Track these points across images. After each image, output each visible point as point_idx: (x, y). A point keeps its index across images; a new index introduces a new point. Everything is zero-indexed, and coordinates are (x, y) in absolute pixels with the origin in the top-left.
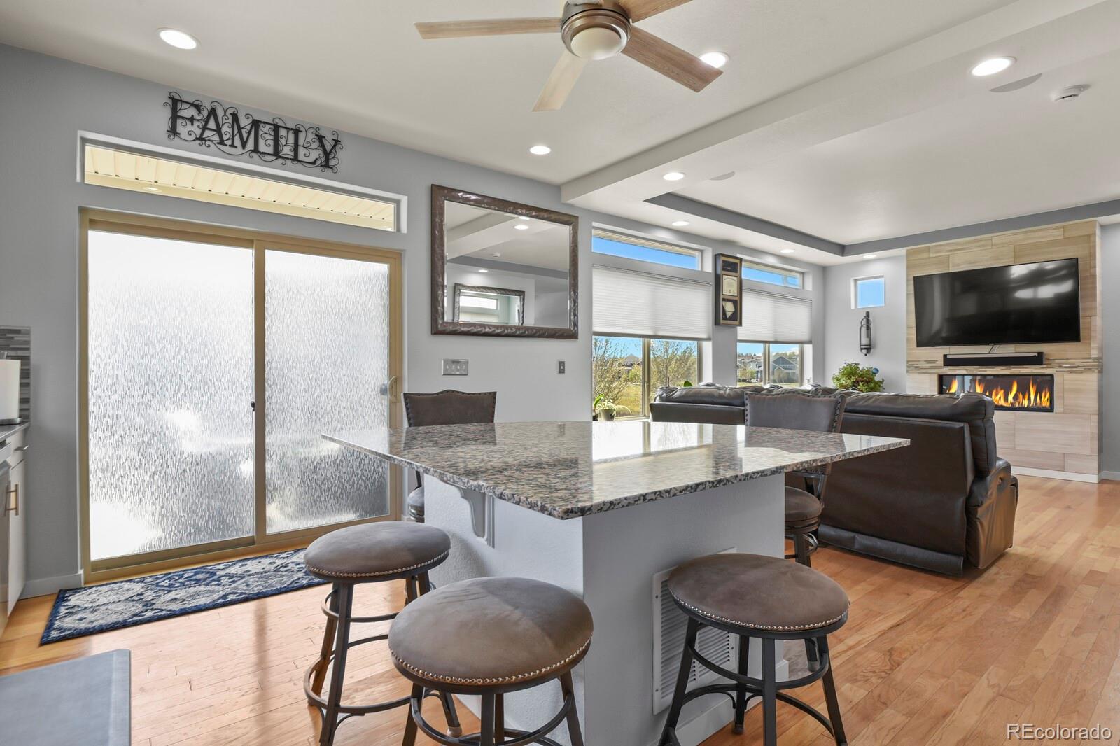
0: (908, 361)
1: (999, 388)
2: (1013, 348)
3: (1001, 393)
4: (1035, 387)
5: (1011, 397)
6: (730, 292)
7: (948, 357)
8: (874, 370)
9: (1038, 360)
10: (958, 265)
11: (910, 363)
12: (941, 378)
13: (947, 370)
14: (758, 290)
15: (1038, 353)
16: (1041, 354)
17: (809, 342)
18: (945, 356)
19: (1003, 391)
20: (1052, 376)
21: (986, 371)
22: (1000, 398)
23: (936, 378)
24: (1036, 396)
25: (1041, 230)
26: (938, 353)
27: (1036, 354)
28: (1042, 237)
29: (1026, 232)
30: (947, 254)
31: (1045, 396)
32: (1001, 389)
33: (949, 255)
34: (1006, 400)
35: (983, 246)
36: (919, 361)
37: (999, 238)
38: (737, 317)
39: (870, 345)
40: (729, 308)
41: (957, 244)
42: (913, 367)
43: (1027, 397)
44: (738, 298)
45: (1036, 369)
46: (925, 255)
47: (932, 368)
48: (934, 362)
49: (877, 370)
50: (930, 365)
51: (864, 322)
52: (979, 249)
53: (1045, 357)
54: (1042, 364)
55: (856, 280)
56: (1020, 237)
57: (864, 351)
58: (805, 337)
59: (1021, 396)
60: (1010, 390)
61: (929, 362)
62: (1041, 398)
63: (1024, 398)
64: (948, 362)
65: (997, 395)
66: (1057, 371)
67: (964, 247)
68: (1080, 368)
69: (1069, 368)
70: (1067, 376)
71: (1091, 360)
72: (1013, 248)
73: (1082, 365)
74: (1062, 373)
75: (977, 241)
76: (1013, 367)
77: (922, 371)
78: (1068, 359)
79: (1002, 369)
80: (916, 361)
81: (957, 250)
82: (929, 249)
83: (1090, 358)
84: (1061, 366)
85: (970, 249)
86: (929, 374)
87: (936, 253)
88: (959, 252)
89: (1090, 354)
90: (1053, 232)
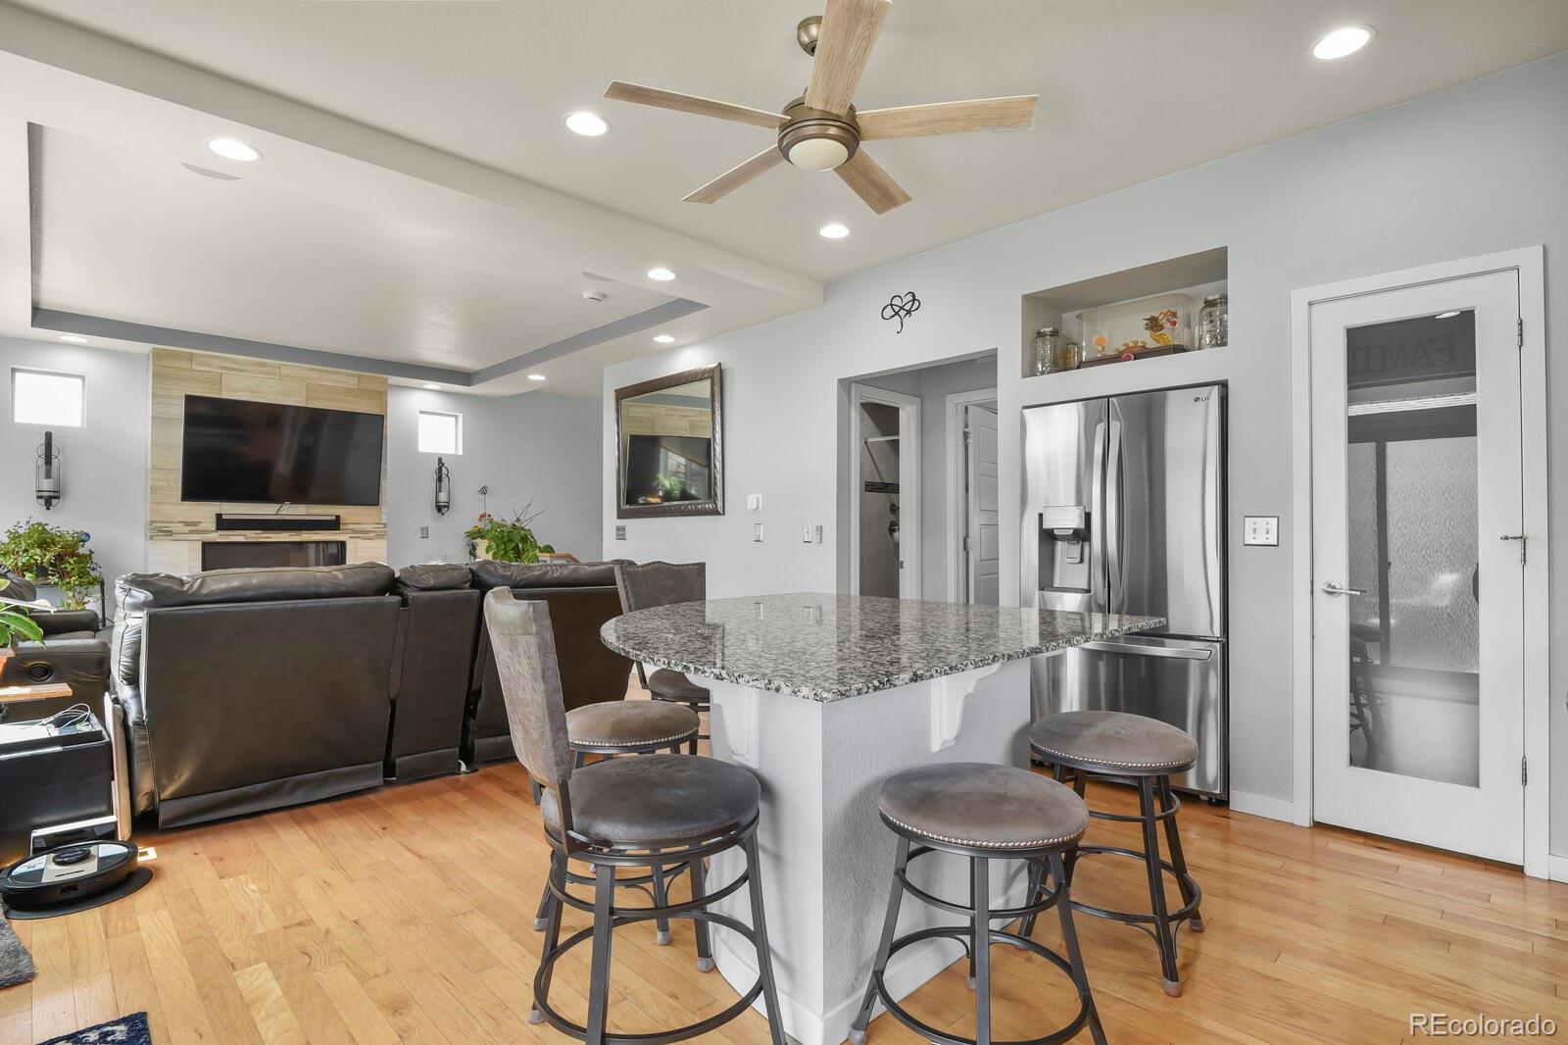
0: (152, 522)
2: (305, 510)
7: (224, 517)
8: (82, 536)
9: (334, 524)
10: (235, 390)
11: (154, 525)
12: (209, 547)
13: (221, 536)
15: (336, 516)
16: (338, 518)
18: (219, 516)
20: (343, 544)
21: (270, 538)
23: (198, 548)
25: (340, 373)
26: (205, 511)
27: (334, 518)
28: (338, 382)
29: (321, 371)
30: (222, 371)
33: (221, 373)
35: (268, 373)
36: (172, 522)
37: (290, 368)
39: (61, 490)
41: (234, 361)
42: (160, 531)
45: (328, 535)
46: (184, 364)
47: (192, 532)
48: (195, 524)
49: (87, 535)
50: (189, 528)
51: (43, 450)
52: (264, 376)
53: (341, 521)
54: (339, 530)
55: (15, 371)
56: (315, 374)
57: (43, 502)
61: (187, 524)
66: (351, 537)
67: (244, 368)
68: (371, 535)
69: (362, 534)
70: (360, 543)
71: (381, 526)
72: (304, 385)
73: (374, 531)
74: (354, 540)
75: (262, 364)
76: (304, 532)
77: (176, 537)
78: (360, 524)
79: (290, 535)
80: (168, 522)
81: (236, 370)
82: (190, 357)
83: (381, 524)
84: (353, 531)
85: (252, 373)
86: (187, 542)
87: (201, 365)
88: (234, 372)
89: (380, 519)
90: (348, 379)
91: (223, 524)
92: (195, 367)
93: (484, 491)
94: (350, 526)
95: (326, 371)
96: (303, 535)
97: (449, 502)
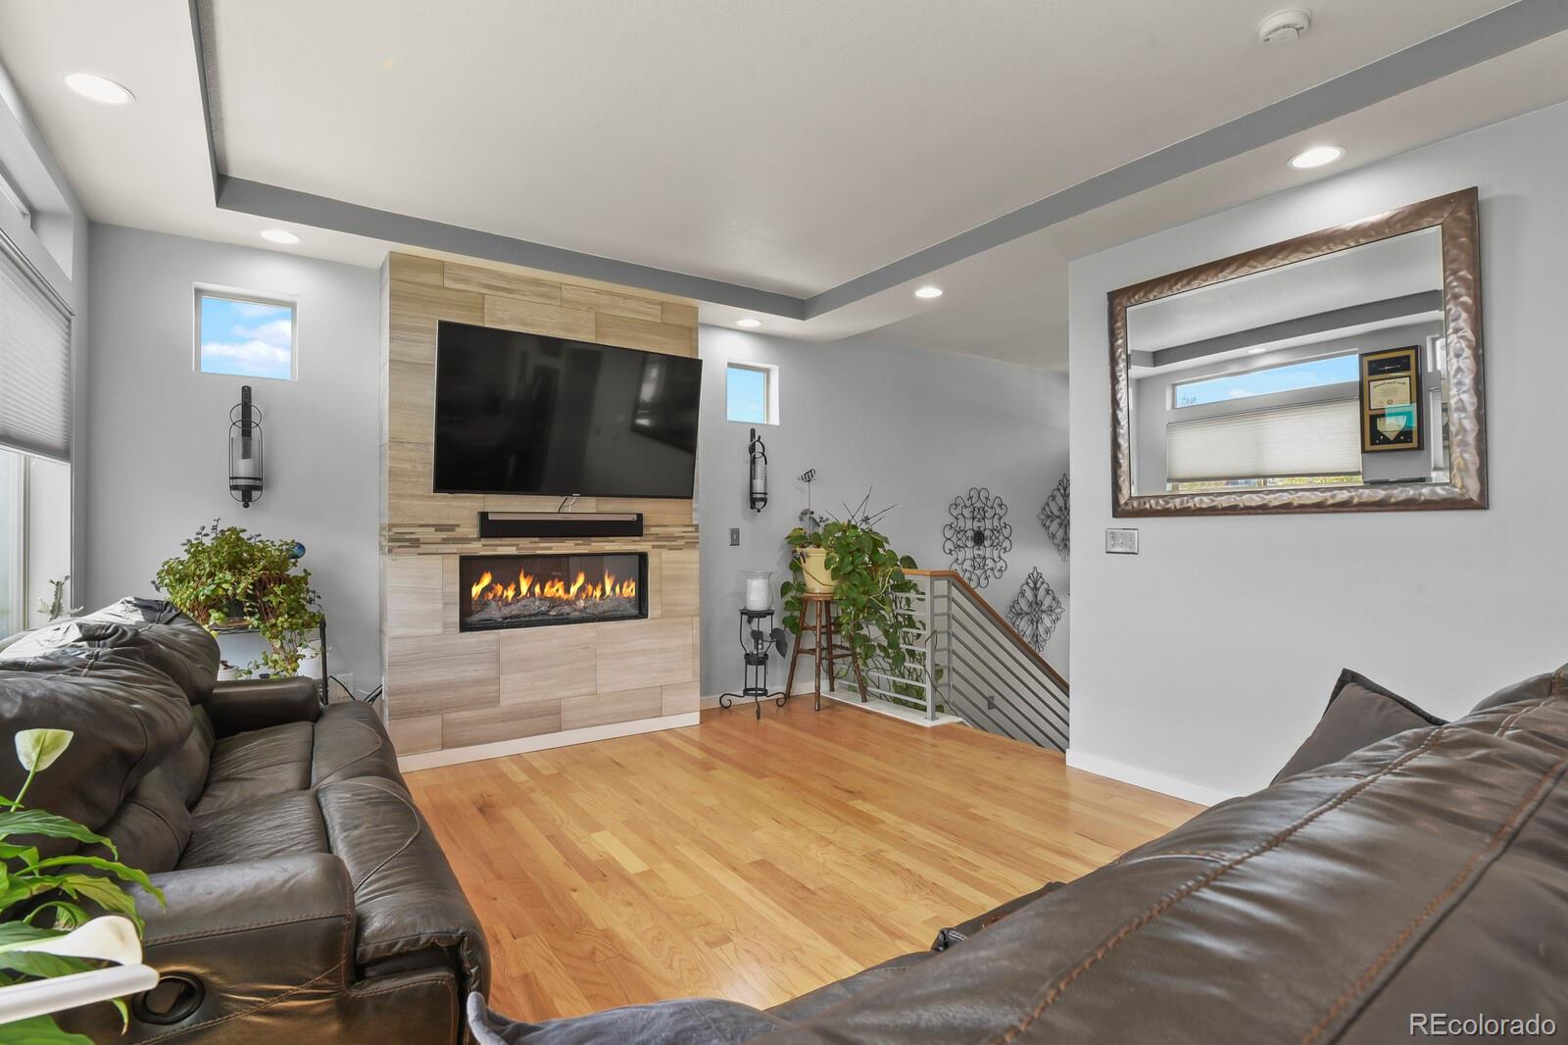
0: (391, 526)
3: (560, 585)
5: (574, 589)
7: (491, 517)
8: (295, 549)
9: (634, 528)
10: (502, 321)
11: (394, 530)
12: (469, 564)
13: (487, 547)
15: (638, 516)
16: (640, 517)
17: (65, 454)
18: (484, 516)
20: (644, 556)
21: (550, 548)
23: (455, 564)
24: (613, 589)
25: (639, 298)
26: (464, 508)
27: (635, 517)
28: (636, 312)
29: (615, 294)
30: (483, 291)
31: (628, 586)
33: (483, 294)
35: (546, 297)
36: (418, 526)
37: (574, 288)
39: (260, 479)
41: (501, 276)
42: (402, 540)
43: (599, 587)
45: (625, 543)
46: (433, 280)
47: (445, 541)
48: (451, 528)
49: (301, 547)
50: (445, 535)
51: (237, 413)
52: (540, 300)
53: (644, 522)
54: (641, 535)
55: (200, 293)
56: (606, 299)
57: (242, 495)
59: (590, 587)
60: (574, 579)
61: (439, 528)
62: (621, 589)
63: (594, 589)
66: (654, 547)
67: (513, 286)
68: (680, 542)
69: (669, 542)
70: (665, 554)
71: (693, 529)
72: (593, 316)
73: (683, 537)
74: (659, 550)
75: (537, 282)
76: (594, 539)
77: (424, 548)
78: (667, 526)
79: (576, 545)
80: (412, 526)
81: (502, 289)
82: (441, 267)
83: (692, 526)
84: (658, 537)
85: (524, 295)
86: (440, 557)
87: (456, 280)
88: (500, 293)
89: (691, 518)
90: (648, 308)
91: (490, 528)
92: (448, 284)
93: (808, 477)
94: (654, 530)
95: (620, 295)
96: (593, 544)
97: (765, 494)
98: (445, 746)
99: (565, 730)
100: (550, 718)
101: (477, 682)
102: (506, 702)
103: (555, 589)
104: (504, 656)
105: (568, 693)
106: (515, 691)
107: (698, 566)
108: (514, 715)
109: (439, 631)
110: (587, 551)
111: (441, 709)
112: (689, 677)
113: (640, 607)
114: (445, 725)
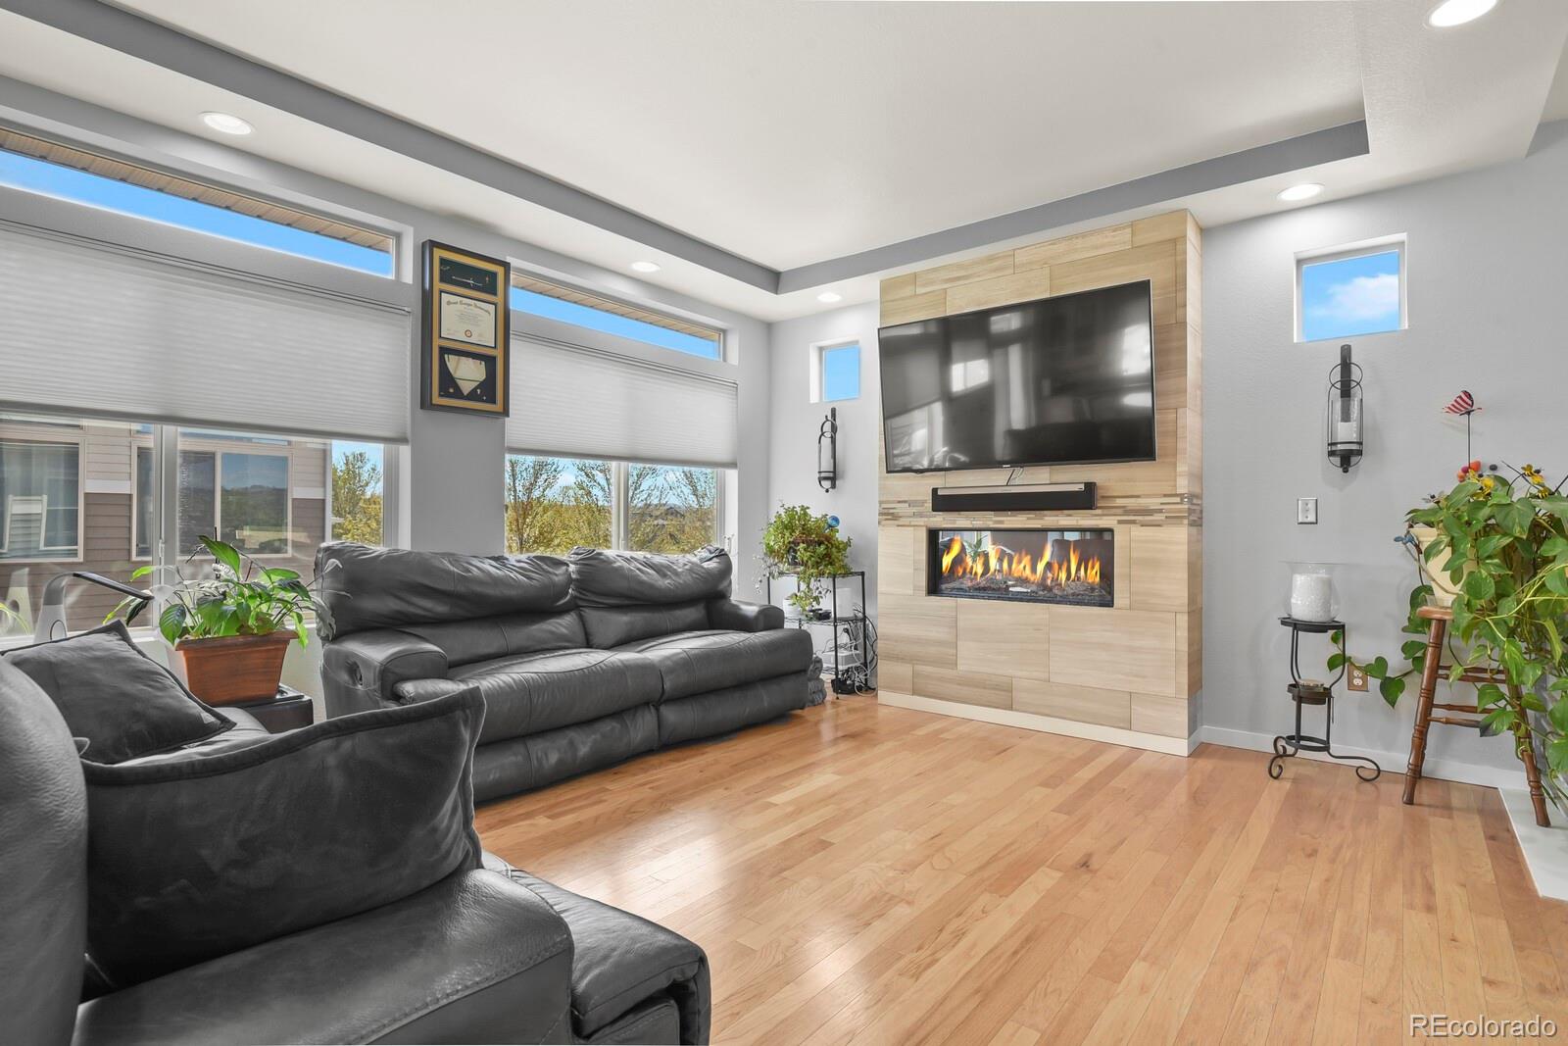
0: (881, 503)
1: (1023, 553)
2: (1047, 475)
3: (1026, 560)
4: (1078, 553)
5: (1041, 567)
6: (469, 333)
7: (940, 493)
8: (829, 521)
9: (1086, 499)
10: (961, 308)
11: (883, 506)
12: (933, 534)
13: (940, 520)
14: (551, 339)
15: (1086, 484)
16: (1090, 487)
17: (733, 465)
18: (935, 491)
19: (1029, 557)
20: (1111, 531)
22: (1025, 567)
23: (923, 536)
24: (1078, 569)
25: (1094, 233)
26: (920, 487)
27: (1082, 486)
28: (1096, 248)
29: (1070, 239)
30: (945, 286)
31: (1093, 568)
32: (1027, 554)
33: (945, 289)
34: (1034, 570)
37: (1026, 250)
38: (492, 393)
39: (834, 472)
40: (468, 373)
41: (959, 266)
42: (889, 515)
43: (1065, 567)
44: (499, 354)
45: (1083, 518)
46: (908, 291)
47: (914, 515)
48: (916, 504)
49: (836, 519)
50: (914, 509)
51: (828, 427)
52: (995, 275)
53: (1100, 493)
54: (1092, 508)
55: (821, 349)
56: (1062, 248)
57: (827, 484)
58: (722, 452)
59: (1056, 566)
60: (1041, 556)
61: (908, 504)
62: (1086, 571)
63: (1060, 568)
64: (943, 503)
65: (1020, 562)
66: (1120, 522)
67: (970, 272)
68: (1157, 517)
69: (1140, 515)
70: (1137, 532)
71: (1178, 500)
72: (1047, 271)
73: (1160, 511)
74: (1129, 525)
75: (991, 259)
76: (1046, 512)
77: (902, 521)
78: (1138, 497)
79: (1028, 519)
80: (893, 502)
81: (958, 278)
82: (914, 278)
83: (1176, 495)
84: (1127, 511)
85: (979, 276)
86: (912, 528)
87: (924, 285)
88: (961, 282)
89: (1175, 486)
90: (1114, 236)
91: (938, 502)
92: (921, 290)
93: (1465, 405)
94: (1119, 502)
95: (1076, 236)
96: (1046, 518)
97: (1360, 443)
98: (915, 692)
99: (1016, 710)
100: (1003, 695)
101: (940, 643)
102: (963, 667)
103: (1022, 566)
104: (960, 624)
105: (1020, 674)
106: (971, 659)
107: (1186, 547)
108: (968, 682)
109: (911, 592)
110: (1039, 526)
111: (912, 660)
112: (1170, 691)
113: (1103, 595)
114: (915, 675)
